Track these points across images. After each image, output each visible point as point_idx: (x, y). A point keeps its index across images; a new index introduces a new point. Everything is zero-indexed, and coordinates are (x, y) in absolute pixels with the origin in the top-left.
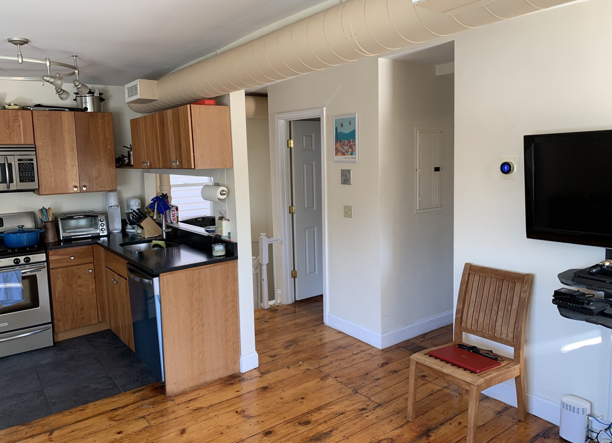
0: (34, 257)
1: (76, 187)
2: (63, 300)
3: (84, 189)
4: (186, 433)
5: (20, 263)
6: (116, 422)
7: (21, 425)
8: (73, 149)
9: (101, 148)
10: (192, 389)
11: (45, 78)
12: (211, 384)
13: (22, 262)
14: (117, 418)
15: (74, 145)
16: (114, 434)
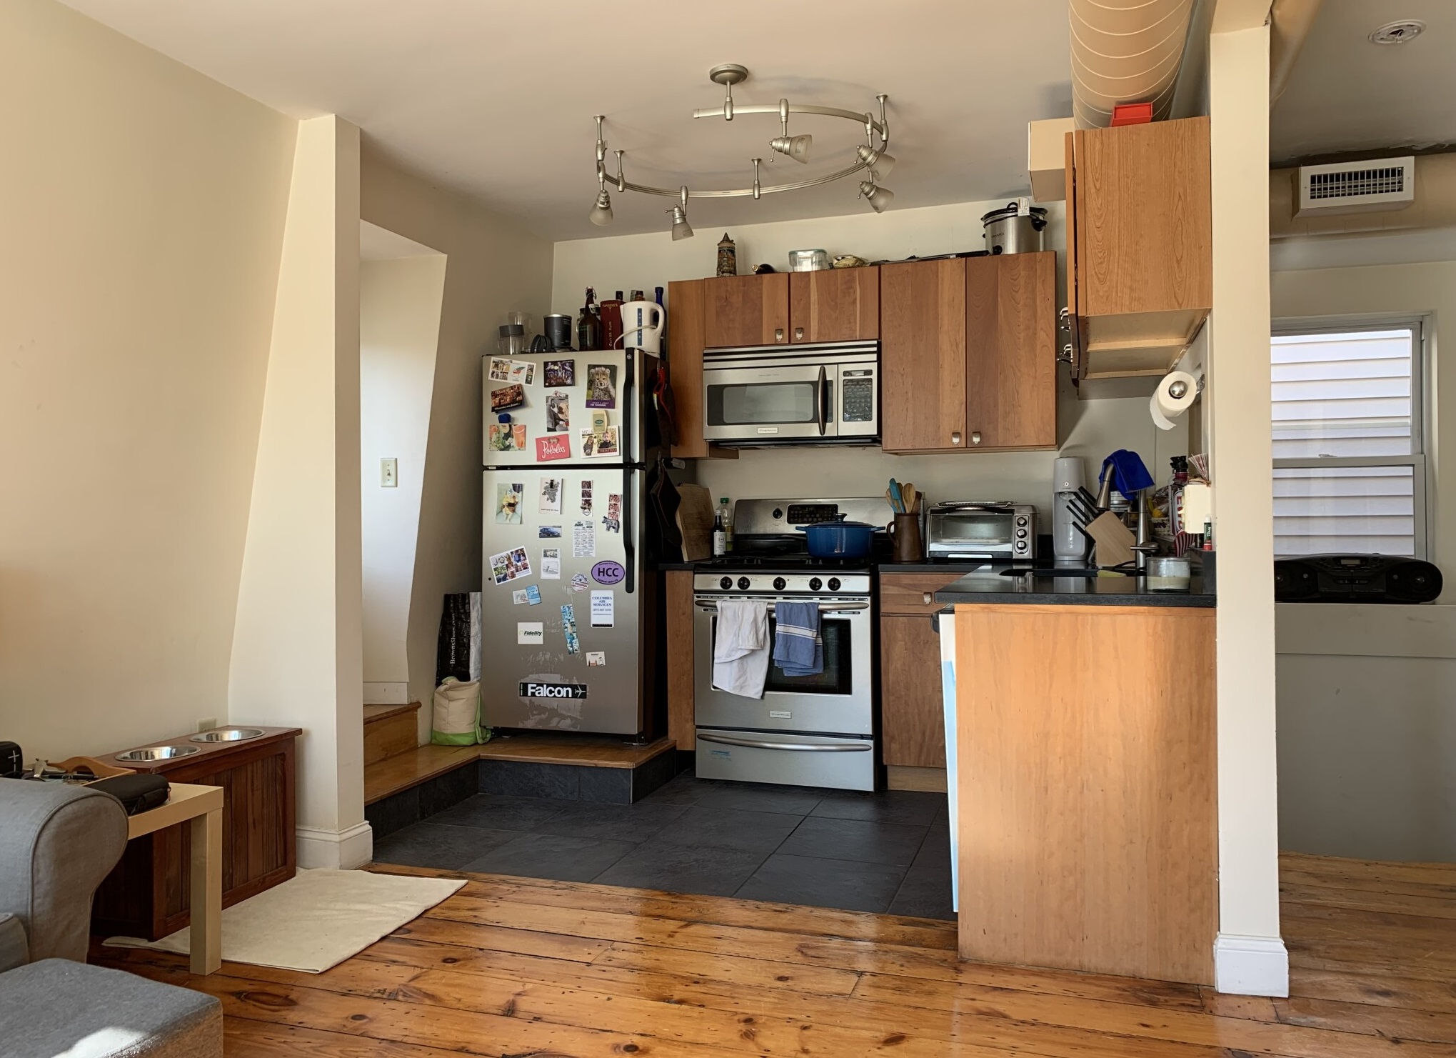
0: (848, 581)
1: (956, 434)
2: (903, 693)
3: (976, 440)
4: (899, 1046)
5: (821, 590)
6: (802, 958)
7: (666, 893)
8: (957, 346)
9: (1022, 340)
10: (1035, 969)
11: (774, 144)
12: (1096, 978)
13: (825, 588)
14: (812, 953)
15: (961, 337)
16: (771, 975)
